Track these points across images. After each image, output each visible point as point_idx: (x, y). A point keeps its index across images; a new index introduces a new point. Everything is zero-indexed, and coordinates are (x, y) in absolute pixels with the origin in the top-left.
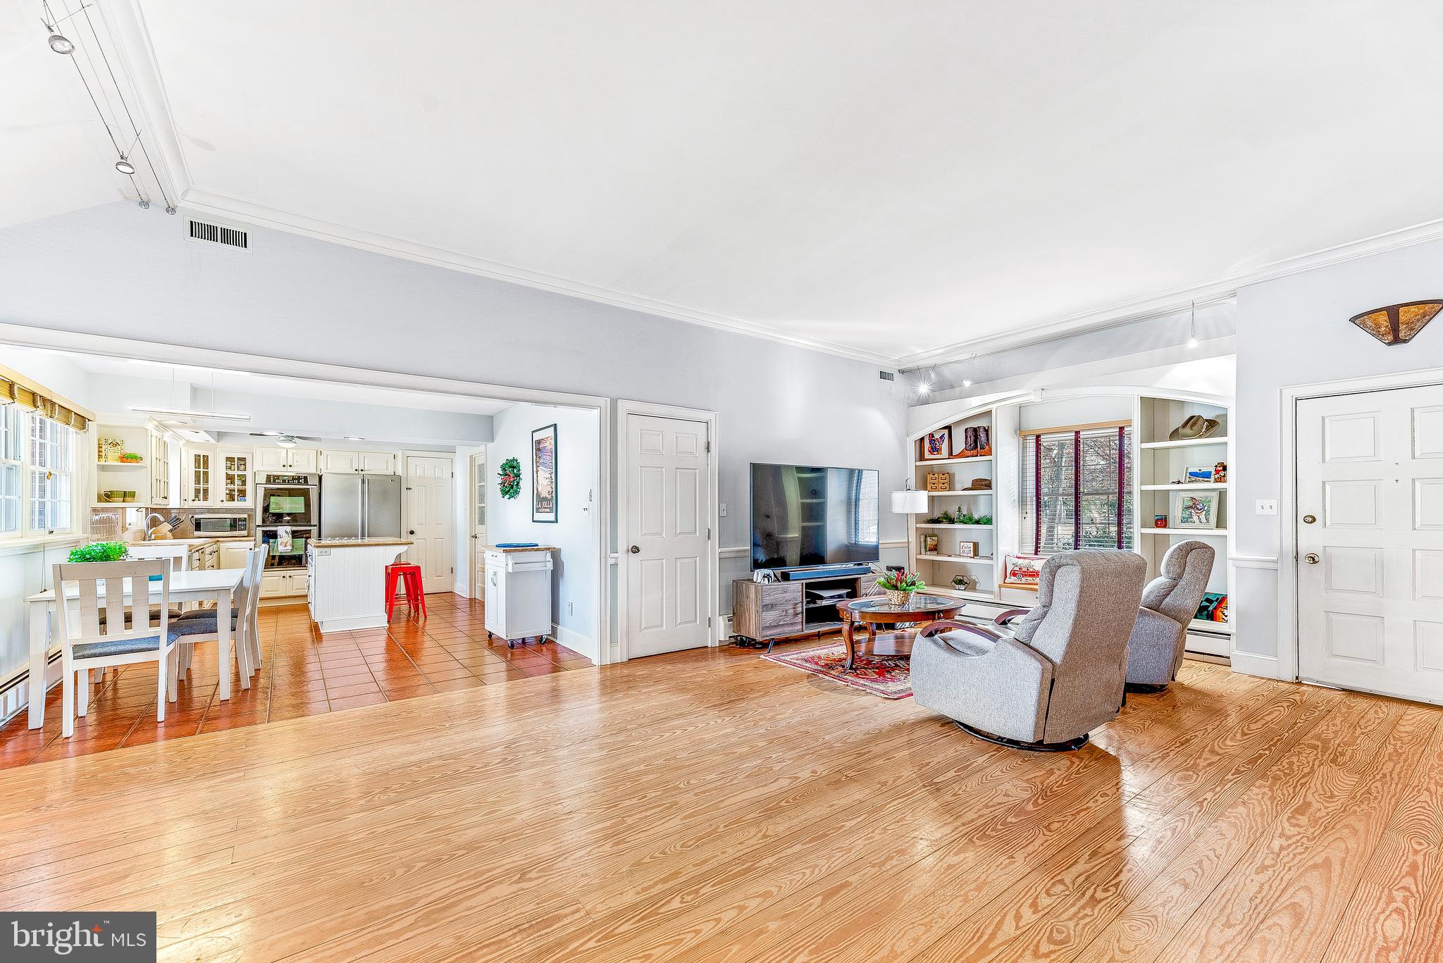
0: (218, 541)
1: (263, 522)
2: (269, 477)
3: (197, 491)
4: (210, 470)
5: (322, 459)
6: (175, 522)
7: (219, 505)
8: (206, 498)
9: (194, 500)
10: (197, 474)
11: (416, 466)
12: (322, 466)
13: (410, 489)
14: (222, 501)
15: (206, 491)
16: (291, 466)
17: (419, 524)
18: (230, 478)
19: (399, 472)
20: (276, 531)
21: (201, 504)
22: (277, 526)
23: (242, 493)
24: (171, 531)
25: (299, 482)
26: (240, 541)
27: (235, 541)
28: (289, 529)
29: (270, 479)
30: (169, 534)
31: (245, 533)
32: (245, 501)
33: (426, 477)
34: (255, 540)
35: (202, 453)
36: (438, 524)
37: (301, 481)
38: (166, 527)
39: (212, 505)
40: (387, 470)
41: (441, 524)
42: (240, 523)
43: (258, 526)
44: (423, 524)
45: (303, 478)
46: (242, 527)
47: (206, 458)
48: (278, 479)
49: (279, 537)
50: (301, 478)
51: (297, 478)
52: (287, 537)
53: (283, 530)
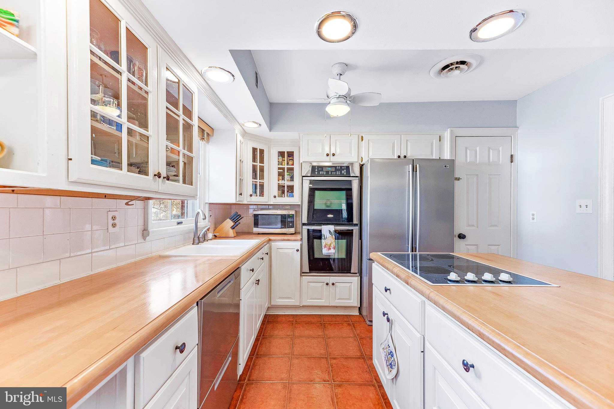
0: (270, 240)
1: (309, 219)
2: (313, 168)
3: (255, 186)
4: (265, 165)
5: (363, 145)
6: (236, 219)
7: (272, 201)
8: (262, 194)
9: (251, 196)
10: (254, 168)
11: (466, 148)
12: (364, 154)
13: (460, 178)
14: (275, 197)
15: (262, 186)
16: (334, 155)
17: (469, 226)
18: (281, 175)
19: (446, 156)
20: (320, 231)
21: (257, 199)
22: (320, 224)
23: (291, 189)
24: (233, 228)
25: (341, 173)
26: (288, 240)
27: (284, 240)
28: (332, 228)
29: (316, 170)
30: (231, 233)
31: (292, 230)
32: (293, 196)
33: (478, 162)
34: (301, 239)
35: (259, 147)
36: (492, 226)
37: (343, 172)
38: (229, 223)
39: (267, 201)
40: (432, 154)
41: (496, 226)
42: (289, 220)
43: (304, 224)
44: (473, 226)
45: (345, 168)
46: (291, 224)
47: (262, 151)
48: (322, 170)
49: (323, 238)
50: (343, 168)
51: (339, 168)
52: (331, 238)
53: (327, 230)
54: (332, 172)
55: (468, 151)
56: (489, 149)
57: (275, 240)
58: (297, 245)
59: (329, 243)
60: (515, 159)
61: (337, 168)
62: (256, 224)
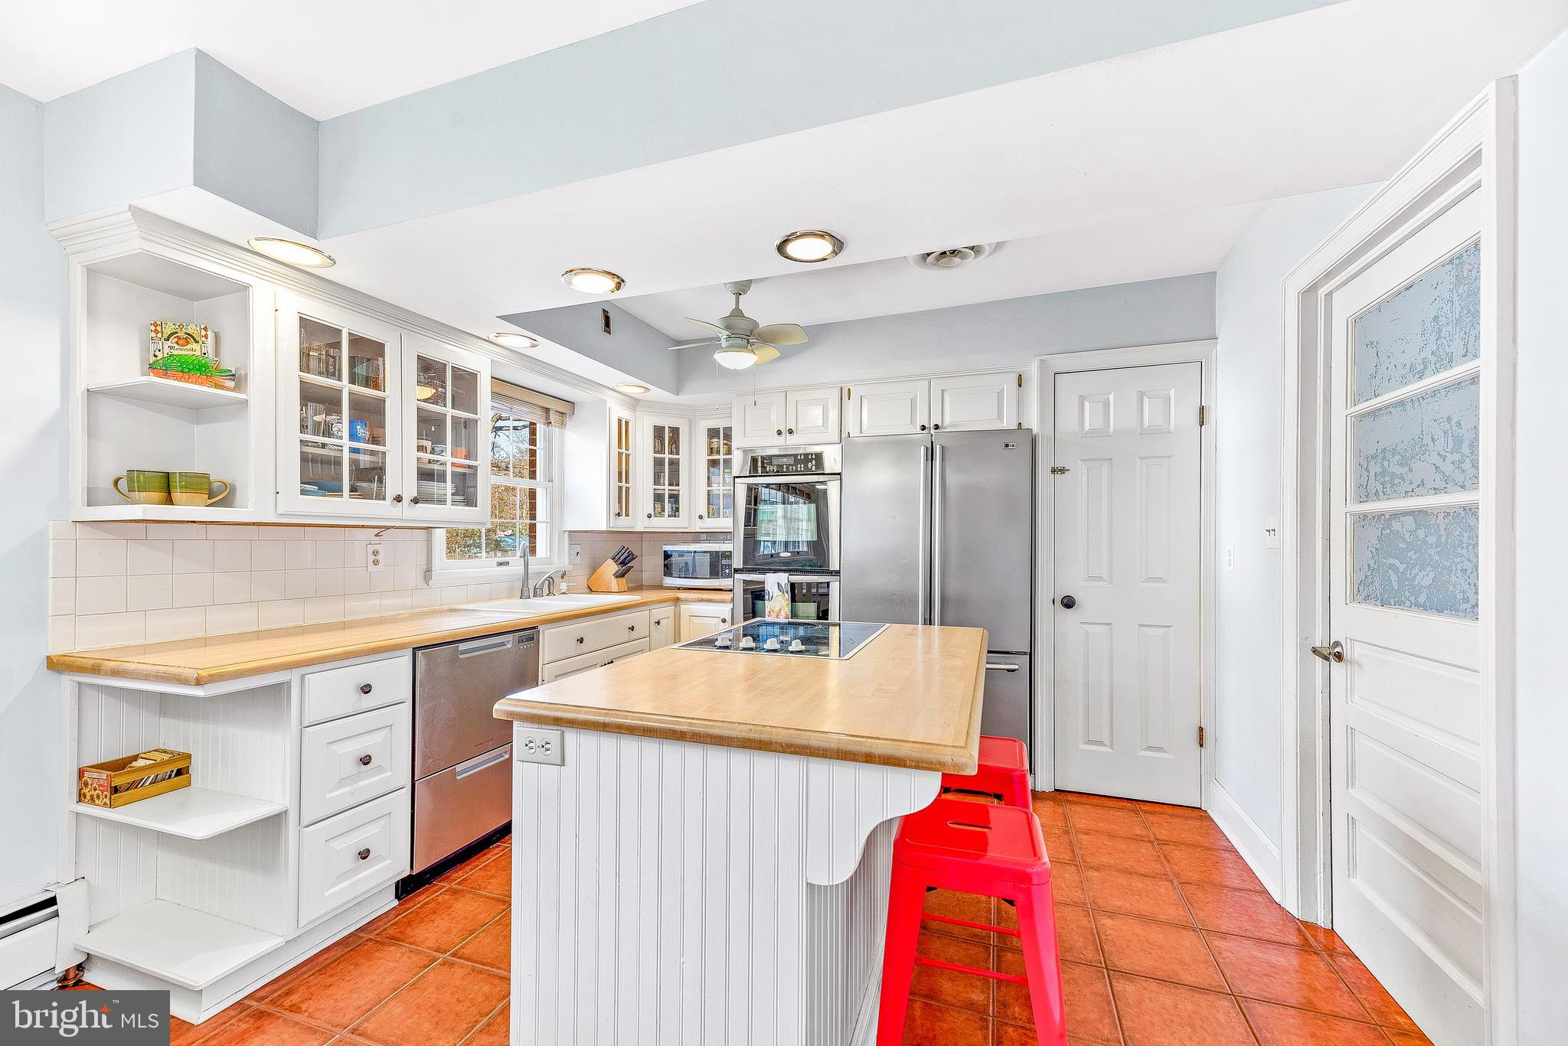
0: (678, 599)
1: (745, 563)
2: (754, 459)
3: (658, 498)
4: (681, 456)
5: (851, 407)
6: (626, 562)
7: (698, 526)
8: (675, 512)
9: (650, 516)
11: (1082, 399)
12: (852, 427)
13: (1063, 471)
14: (701, 517)
15: (675, 498)
16: (791, 432)
17: (1090, 578)
19: (1033, 422)
20: (763, 584)
21: (664, 523)
22: (764, 571)
24: (620, 575)
25: (806, 467)
26: (709, 601)
27: (702, 600)
28: (783, 578)
30: (620, 583)
33: (1111, 429)
34: (733, 600)
35: (667, 422)
36: (1150, 579)
37: (810, 465)
38: (611, 567)
39: (686, 525)
40: (1000, 417)
41: (1160, 580)
42: (724, 562)
43: (736, 571)
44: (1101, 578)
45: (814, 457)
46: (727, 571)
47: (675, 431)
48: (770, 463)
49: (767, 597)
50: (810, 457)
51: (802, 457)
52: (780, 598)
53: (775, 583)
54: (788, 466)
55: (1087, 405)
56: (1141, 395)
57: (687, 601)
58: (724, 610)
59: (777, 609)
60: (1210, 417)
61: (799, 457)
62: (668, 570)
